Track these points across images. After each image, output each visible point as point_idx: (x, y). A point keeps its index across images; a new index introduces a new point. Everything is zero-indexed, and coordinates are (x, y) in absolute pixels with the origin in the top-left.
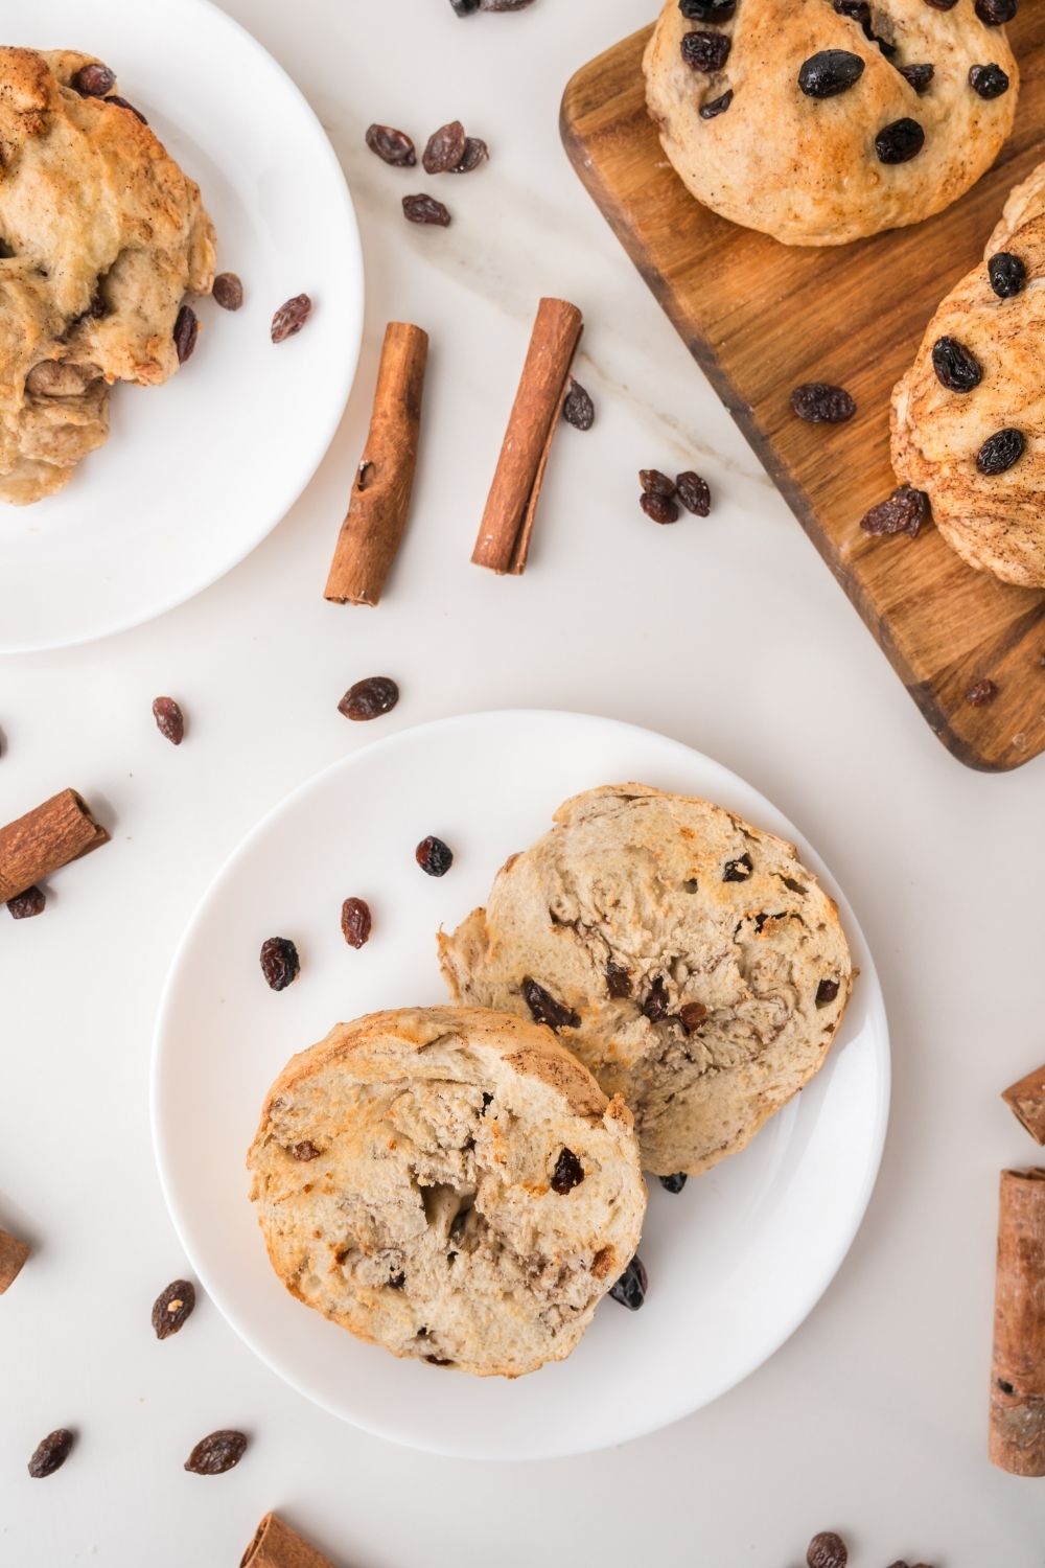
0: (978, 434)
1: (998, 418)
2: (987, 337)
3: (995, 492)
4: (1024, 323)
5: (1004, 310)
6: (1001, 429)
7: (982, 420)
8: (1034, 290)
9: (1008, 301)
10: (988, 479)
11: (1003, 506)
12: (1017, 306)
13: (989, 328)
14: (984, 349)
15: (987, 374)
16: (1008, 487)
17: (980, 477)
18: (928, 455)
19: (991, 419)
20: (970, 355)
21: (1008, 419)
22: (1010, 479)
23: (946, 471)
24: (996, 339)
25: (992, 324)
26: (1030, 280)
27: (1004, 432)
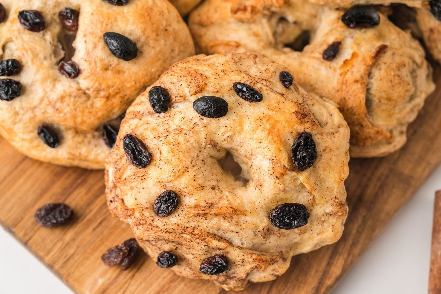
0: (153, 192)
1: (163, 184)
2: (152, 136)
3: (165, 227)
4: (171, 129)
5: (160, 120)
6: (165, 190)
7: (154, 185)
8: (176, 109)
9: (162, 115)
10: (161, 219)
11: (171, 235)
12: (167, 119)
13: (152, 131)
14: (151, 143)
15: (154, 158)
16: (172, 224)
17: (157, 218)
18: (127, 203)
19: (159, 184)
20: (144, 146)
21: (168, 185)
22: (174, 220)
23: (137, 214)
24: (157, 137)
25: (154, 129)
26: (173, 104)
27: (166, 192)
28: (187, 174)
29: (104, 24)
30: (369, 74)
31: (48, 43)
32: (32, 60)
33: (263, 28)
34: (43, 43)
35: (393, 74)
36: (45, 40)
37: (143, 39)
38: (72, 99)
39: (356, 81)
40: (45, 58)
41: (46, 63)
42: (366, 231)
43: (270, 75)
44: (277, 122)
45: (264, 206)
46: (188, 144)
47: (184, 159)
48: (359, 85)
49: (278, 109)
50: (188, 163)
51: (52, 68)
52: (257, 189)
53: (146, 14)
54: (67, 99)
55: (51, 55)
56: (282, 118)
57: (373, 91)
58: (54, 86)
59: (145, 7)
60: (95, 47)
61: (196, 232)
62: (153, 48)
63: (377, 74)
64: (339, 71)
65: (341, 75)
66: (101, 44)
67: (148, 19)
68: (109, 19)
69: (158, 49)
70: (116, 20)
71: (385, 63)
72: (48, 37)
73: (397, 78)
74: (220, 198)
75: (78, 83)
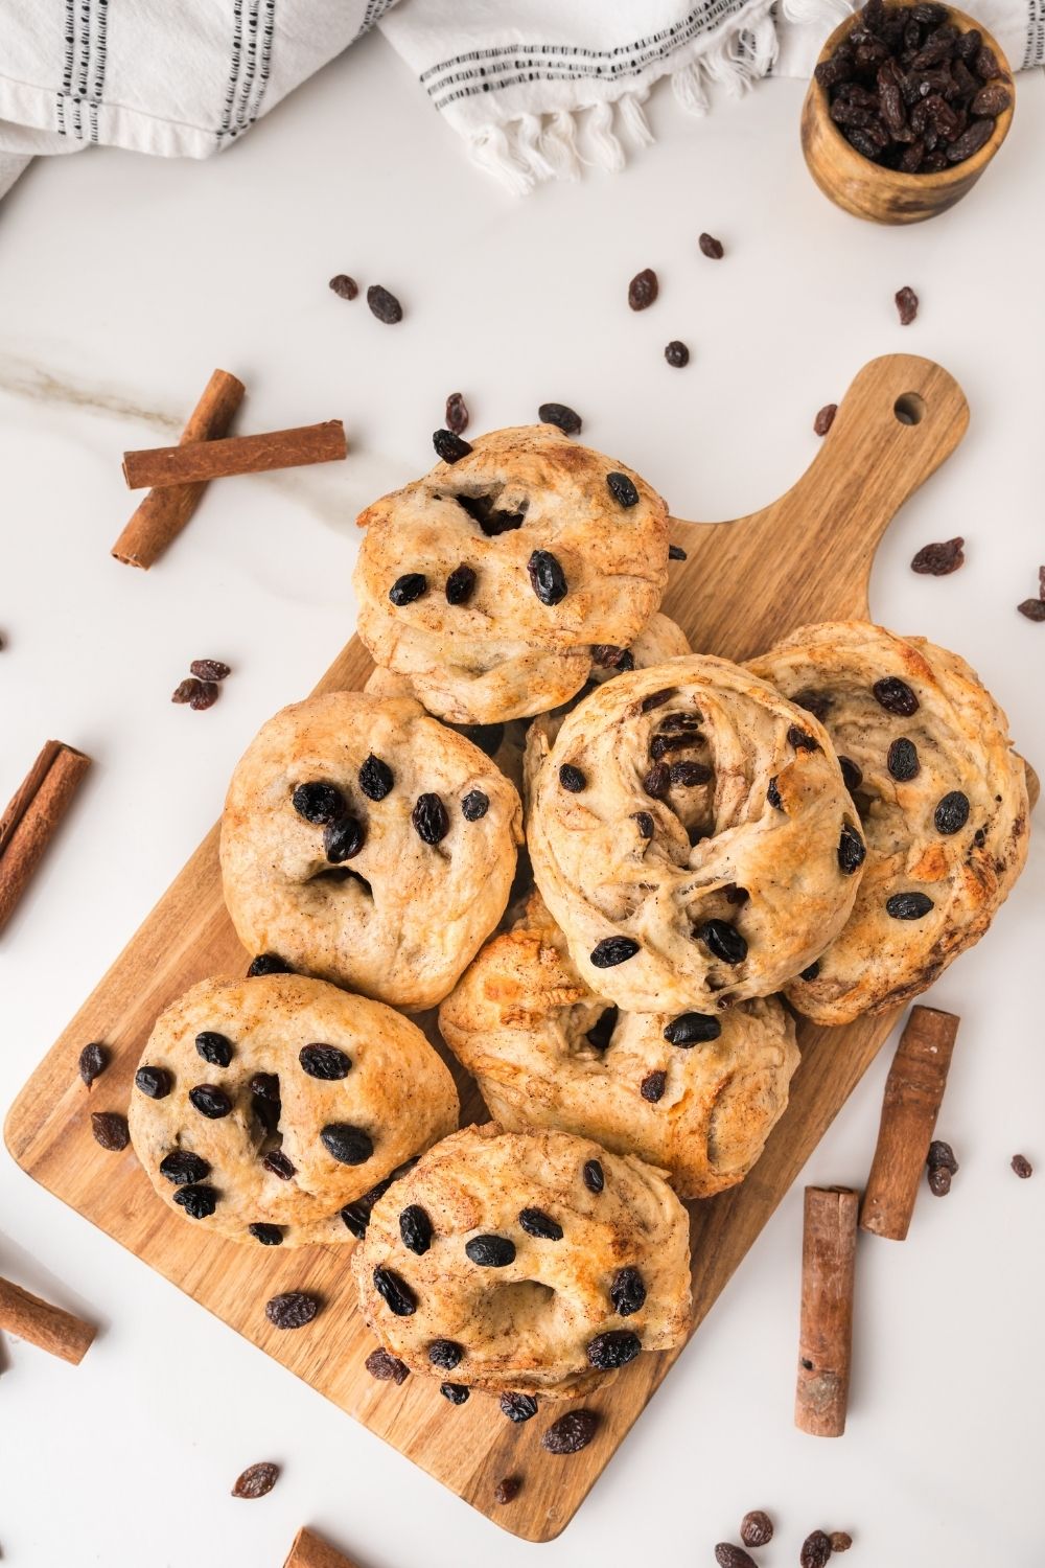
2: (413, 1276)
5: (418, 1258)
7: (422, 1332)
8: (443, 1246)
15: (420, 1302)
22: (459, 1370)
24: (421, 1280)
25: (415, 1271)
27: (443, 1340)
28: (468, 1328)
29: (319, 1111)
30: (711, 1117)
31: (241, 1128)
32: (223, 1161)
33: (550, 1034)
34: (234, 1131)
35: (744, 1109)
36: (235, 1123)
37: (379, 1123)
38: (291, 1204)
39: (692, 1132)
40: (241, 1153)
41: (244, 1160)
42: (716, 1277)
43: (570, 1179)
44: (588, 1262)
45: (579, 1343)
46: (466, 1293)
47: (462, 1312)
48: (696, 1138)
49: (587, 1242)
50: (468, 1314)
51: (254, 1164)
52: (567, 1323)
53: (377, 1086)
54: (284, 1204)
55: (248, 1144)
56: (594, 1256)
57: (717, 1139)
58: (261, 1189)
59: (374, 1075)
60: (311, 1144)
61: (490, 1384)
62: (395, 1129)
63: (722, 1115)
64: (667, 1118)
65: (670, 1123)
66: (318, 1140)
67: (380, 1093)
68: (324, 1105)
69: (402, 1128)
70: (334, 1102)
71: (732, 1097)
72: (239, 1117)
73: (750, 1111)
74: (519, 1346)
75: (295, 1183)
